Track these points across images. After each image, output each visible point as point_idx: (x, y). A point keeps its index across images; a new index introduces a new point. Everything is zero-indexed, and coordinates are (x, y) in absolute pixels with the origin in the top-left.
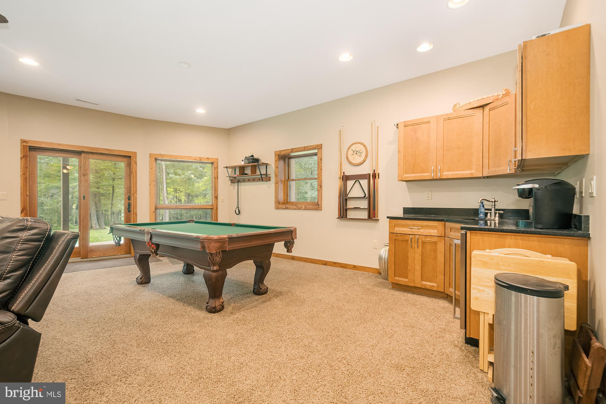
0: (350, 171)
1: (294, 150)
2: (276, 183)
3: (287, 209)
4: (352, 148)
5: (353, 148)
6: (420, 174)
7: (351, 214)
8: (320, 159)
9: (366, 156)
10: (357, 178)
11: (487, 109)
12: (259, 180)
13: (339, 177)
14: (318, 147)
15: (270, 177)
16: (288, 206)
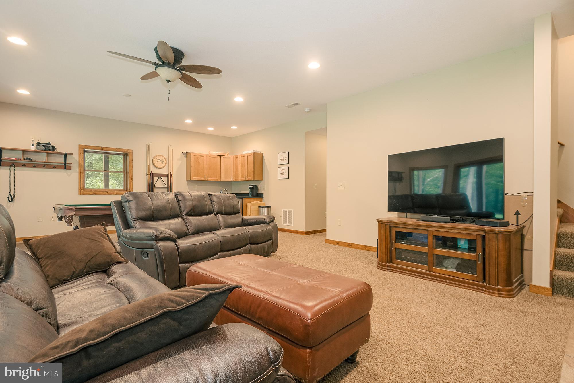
1: (104, 148)
2: (81, 173)
4: (156, 157)
5: (158, 157)
6: (200, 178)
9: (166, 164)
10: (160, 176)
11: (222, 157)
12: (54, 167)
13: (148, 174)
14: (129, 151)
15: (71, 166)
16: (96, 192)
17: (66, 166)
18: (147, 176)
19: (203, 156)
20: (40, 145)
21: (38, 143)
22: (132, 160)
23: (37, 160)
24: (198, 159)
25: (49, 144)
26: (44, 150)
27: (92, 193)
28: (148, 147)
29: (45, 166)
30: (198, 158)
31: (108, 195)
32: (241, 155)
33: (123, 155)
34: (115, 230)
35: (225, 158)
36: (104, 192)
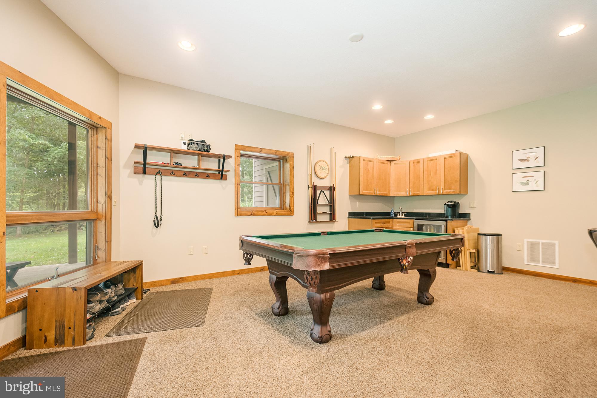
0: (318, 183)
1: (263, 150)
2: (237, 184)
3: (253, 215)
5: (320, 164)
6: (369, 192)
7: (319, 218)
8: (292, 167)
9: (328, 173)
10: (323, 189)
11: (393, 163)
12: (208, 176)
13: (310, 186)
14: (290, 154)
15: (227, 175)
16: (254, 212)
17: (221, 175)
18: (309, 189)
19: (373, 162)
20: (193, 143)
21: (190, 140)
22: (293, 168)
23: (188, 166)
24: (367, 166)
25: (203, 141)
26: (198, 150)
27: (249, 214)
28: (309, 148)
29: (197, 175)
30: (367, 164)
31: (268, 215)
32: (413, 160)
33: (278, 160)
34: (267, 265)
35: (397, 164)
36: (263, 211)
